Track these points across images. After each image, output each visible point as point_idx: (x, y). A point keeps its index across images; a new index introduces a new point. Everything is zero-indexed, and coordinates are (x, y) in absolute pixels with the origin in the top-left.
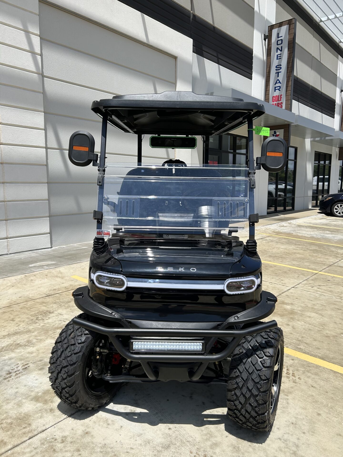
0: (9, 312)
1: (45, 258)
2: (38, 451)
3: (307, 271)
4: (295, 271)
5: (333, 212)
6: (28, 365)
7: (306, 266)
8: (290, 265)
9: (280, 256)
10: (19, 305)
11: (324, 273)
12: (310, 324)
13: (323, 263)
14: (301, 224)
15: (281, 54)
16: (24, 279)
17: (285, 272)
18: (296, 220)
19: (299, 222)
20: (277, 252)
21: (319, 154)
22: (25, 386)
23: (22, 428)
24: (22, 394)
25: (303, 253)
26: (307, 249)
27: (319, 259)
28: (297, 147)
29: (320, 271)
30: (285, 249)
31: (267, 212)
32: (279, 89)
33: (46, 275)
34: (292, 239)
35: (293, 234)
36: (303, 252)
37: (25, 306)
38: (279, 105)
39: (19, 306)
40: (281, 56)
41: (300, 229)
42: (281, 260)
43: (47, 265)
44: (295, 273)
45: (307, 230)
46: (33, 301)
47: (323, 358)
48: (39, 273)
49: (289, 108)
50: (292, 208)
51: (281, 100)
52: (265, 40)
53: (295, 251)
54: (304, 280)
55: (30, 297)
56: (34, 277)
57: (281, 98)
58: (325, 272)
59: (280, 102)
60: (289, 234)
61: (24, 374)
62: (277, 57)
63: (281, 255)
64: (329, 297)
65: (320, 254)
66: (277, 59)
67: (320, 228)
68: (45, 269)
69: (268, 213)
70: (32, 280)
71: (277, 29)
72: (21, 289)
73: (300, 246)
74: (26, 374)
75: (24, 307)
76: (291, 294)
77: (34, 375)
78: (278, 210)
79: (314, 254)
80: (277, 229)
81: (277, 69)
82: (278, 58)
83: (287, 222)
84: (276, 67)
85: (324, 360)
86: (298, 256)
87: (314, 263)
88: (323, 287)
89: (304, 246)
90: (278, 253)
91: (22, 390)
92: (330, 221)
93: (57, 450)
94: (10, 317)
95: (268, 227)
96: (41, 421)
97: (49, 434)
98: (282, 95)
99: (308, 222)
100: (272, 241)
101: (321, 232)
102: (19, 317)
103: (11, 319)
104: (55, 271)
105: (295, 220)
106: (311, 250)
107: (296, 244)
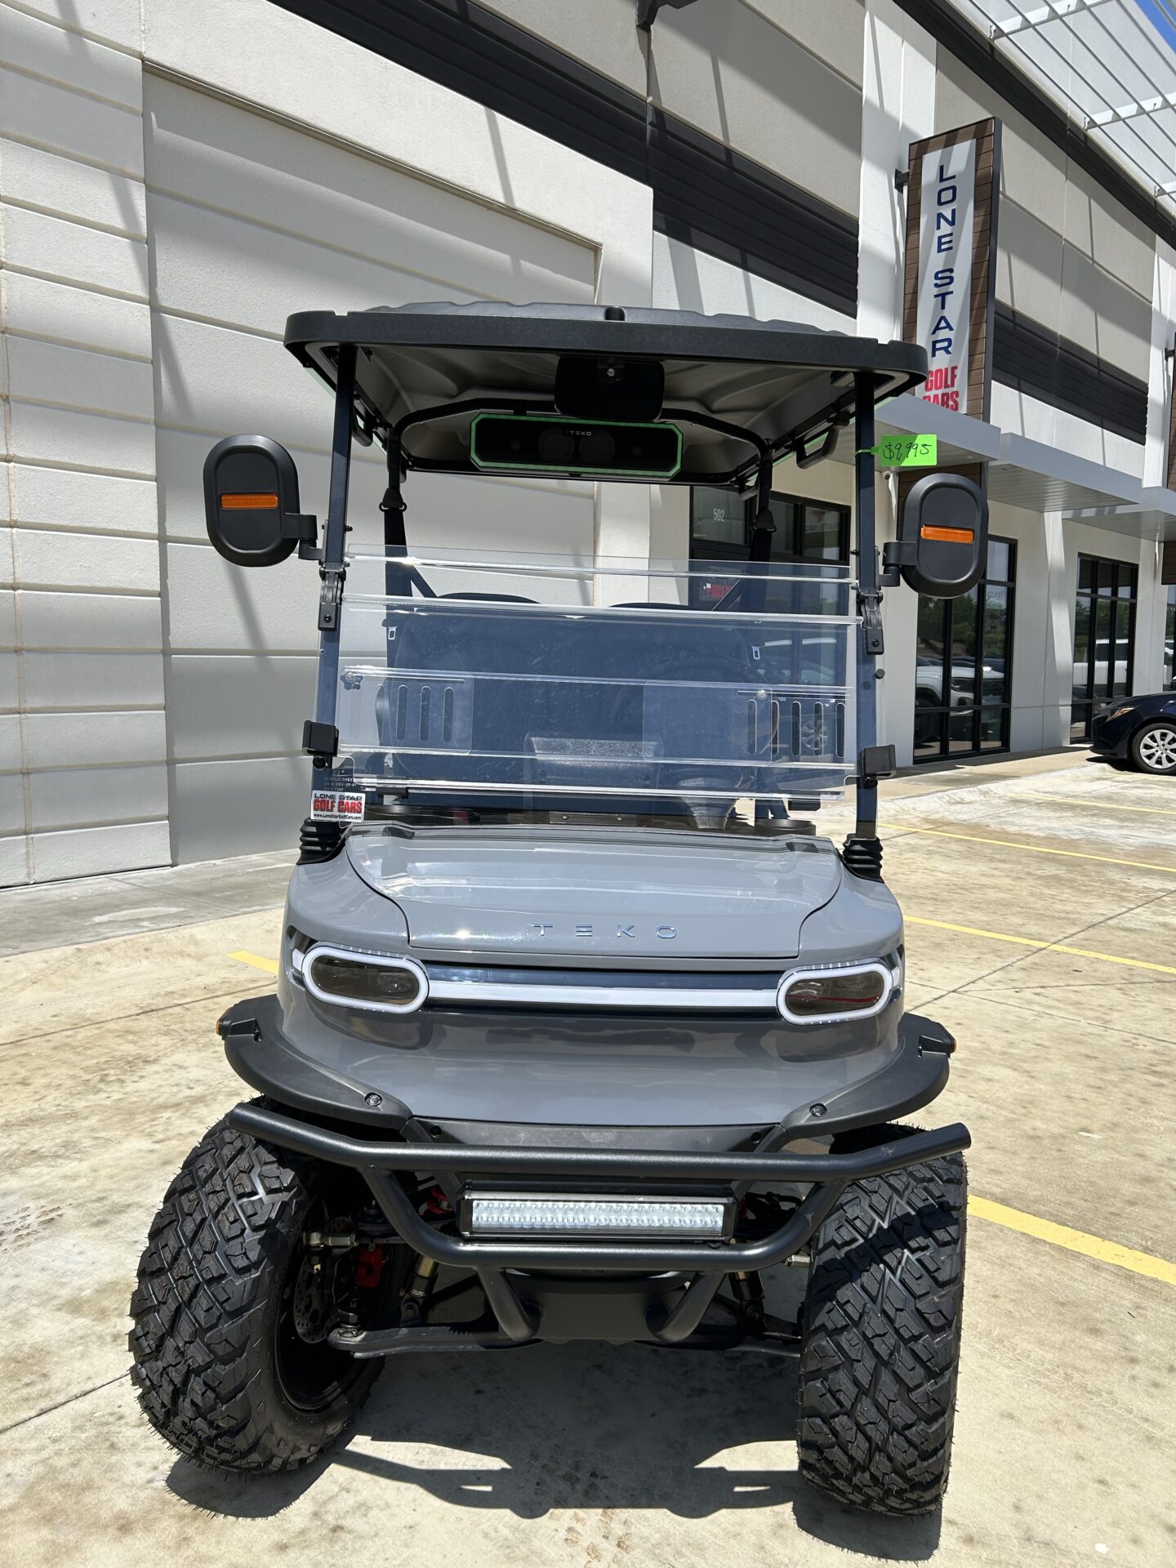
0: (13, 1058)
1: (147, 897)
2: (63, 1446)
3: (1012, 943)
4: (970, 943)
5: (1137, 756)
6: (60, 1212)
7: (1012, 928)
8: (957, 924)
9: (929, 896)
10: (47, 1038)
11: (1065, 949)
12: (985, 1102)
13: (1068, 919)
14: (1024, 797)
15: (951, 234)
16: (72, 959)
17: (938, 945)
18: (1009, 782)
19: (1017, 789)
20: (923, 881)
21: (1093, 562)
22: (43, 1270)
23: (19, 1385)
24: (31, 1292)
25: (1011, 888)
26: (1029, 874)
27: (1058, 907)
28: (1016, 541)
29: (1055, 943)
30: (954, 873)
31: (914, 757)
32: (946, 349)
33: (146, 950)
34: (982, 843)
35: (988, 826)
36: (1011, 885)
37: (69, 1040)
38: (948, 400)
39: (49, 1041)
40: (950, 242)
41: (1015, 811)
42: (931, 909)
43: (152, 919)
44: (971, 946)
45: (1038, 814)
46: (97, 1028)
47: (1004, 1201)
48: (125, 941)
49: (981, 409)
50: (1003, 745)
51: (953, 385)
52: (899, 187)
53: (984, 880)
54: (994, 969)
55: (88, 1016)
56: (107, 953)
57: (954, 377)
58: (1070, 945)
59: (949, 390)
60: (976, 828)
61: (43, 1238)
62: (940, 244)
63: (936, 891)
64: (1067, 1021)
65: (1067, 891)
66: (940, 250)
67: (1084, 808)
68: (144, 930)
69: (917, 761)
70: (98, 963)
71: (940, 151)
72: (60, 989)
73: (1006, 866)
74: (50, 1236)
75: (66, 1044)
76: (941, 1010)
77: (72, 1242)
78: (950, 750)
79: (1047, 891)
80: (937, 812)
81: (939, 282)
82: (943, 247)
83: (975, 789)
84: (936, 277)
85: (1008, 1205)
86: (992, 895)
87: (1041, 917)
88: (1053, 990)
89: (1020, 863)
90: (927, 887)
91: (34, 1280)
92: (1122, 788)
93: (120, 1445)
94: (15, 1074)
95: (908, 803)
96: (83, 1367)
97: (102, 1402)
98: (956, 368)
99: (1046, 790)
100: (914, 849)
101: (1086, 820)
102: (46, 1075)
103: (20, 1081)
104: (175, 937)
105: (1002, 784)
106: (1040, 877)
107: (992, 860)
